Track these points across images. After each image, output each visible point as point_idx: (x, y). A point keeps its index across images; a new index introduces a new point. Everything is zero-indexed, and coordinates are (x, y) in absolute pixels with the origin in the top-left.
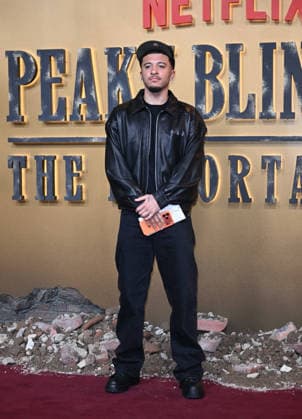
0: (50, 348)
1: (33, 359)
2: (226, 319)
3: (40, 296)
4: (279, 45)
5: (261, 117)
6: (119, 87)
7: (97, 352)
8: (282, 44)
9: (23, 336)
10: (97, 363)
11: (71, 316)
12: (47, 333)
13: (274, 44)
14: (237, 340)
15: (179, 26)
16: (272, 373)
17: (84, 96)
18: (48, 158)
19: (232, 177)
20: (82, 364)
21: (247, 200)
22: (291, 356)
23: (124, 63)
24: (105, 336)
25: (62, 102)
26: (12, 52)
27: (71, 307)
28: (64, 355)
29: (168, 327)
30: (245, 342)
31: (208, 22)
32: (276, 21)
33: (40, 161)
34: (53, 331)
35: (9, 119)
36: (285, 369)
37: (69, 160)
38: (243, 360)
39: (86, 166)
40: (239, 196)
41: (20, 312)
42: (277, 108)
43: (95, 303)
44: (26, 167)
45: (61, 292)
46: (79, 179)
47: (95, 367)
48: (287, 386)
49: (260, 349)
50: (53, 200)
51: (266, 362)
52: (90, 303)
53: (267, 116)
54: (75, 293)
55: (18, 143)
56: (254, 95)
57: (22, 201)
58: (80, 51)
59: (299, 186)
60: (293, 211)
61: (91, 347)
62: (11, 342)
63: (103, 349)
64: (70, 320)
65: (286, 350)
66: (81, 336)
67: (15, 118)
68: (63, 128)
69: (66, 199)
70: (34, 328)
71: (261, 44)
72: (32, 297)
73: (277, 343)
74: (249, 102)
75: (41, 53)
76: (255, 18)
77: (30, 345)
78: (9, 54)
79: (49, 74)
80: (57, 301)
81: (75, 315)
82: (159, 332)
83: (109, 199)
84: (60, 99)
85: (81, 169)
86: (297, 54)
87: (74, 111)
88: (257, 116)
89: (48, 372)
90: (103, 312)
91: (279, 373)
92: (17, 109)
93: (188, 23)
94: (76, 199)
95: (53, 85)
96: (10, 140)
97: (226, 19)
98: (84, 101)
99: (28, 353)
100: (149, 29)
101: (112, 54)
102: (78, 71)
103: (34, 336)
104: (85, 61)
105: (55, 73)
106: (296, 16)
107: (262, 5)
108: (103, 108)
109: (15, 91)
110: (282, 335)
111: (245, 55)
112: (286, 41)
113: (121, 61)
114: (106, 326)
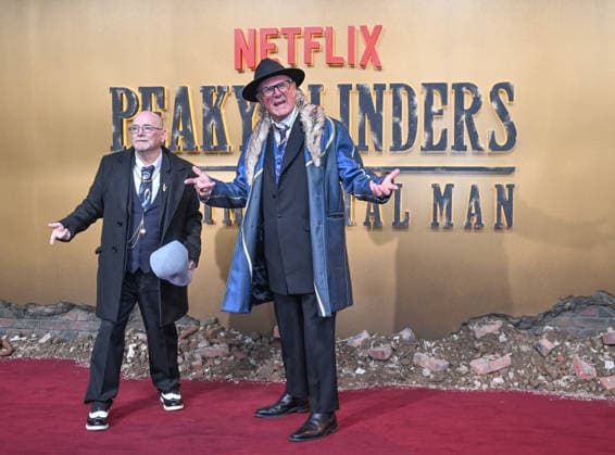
1: (133, 366)
4: (354, 86)
6: (213, 121)
7: (193, 359)
8: (358, 85)
13: (350, 86)
16: (349, 376)
17: (181, 129)
22: (365, 360)
23: (218, 100)
24: (200, 345)
26: (116, 89)
32: (352, 66)
35: (112, 149)
36: (360, 371)
43: (191, 315)
47: (190, 372)
48: (361, 386)
51: (343, 365)
58: (177, 89)
59: (372, 211)
60: (367, 232)
61: (187, 355)
63: (198, 356)
65: (360, 355)
67: (118, 148)
70: (135, 338)
71: (339, 86)
73: (353, 349)
75: (141, 89)
76: (334, 63)
77: (131, 353)
78: (113, 90)
82: (249, 340)
86: (370, 95)
87: (172, 143)
90: (198, 323)
91: (354, 375)
92: (120, 140)
97: (309, 64)
98: (181, 133)
99: (129, 361)
100: (241, 71)
101: (207, 92)
102: (176, 107)
103: (135, 345)
104: (183, 98)
105: (155, 108)
106: (369, 62)
107: (341, 51)
108: (198, 141)
109: (118, 123)
110: (357, 342)
111: (325, 94)
112: (360, 83)
113: (215, 98)
114: (200, 336)
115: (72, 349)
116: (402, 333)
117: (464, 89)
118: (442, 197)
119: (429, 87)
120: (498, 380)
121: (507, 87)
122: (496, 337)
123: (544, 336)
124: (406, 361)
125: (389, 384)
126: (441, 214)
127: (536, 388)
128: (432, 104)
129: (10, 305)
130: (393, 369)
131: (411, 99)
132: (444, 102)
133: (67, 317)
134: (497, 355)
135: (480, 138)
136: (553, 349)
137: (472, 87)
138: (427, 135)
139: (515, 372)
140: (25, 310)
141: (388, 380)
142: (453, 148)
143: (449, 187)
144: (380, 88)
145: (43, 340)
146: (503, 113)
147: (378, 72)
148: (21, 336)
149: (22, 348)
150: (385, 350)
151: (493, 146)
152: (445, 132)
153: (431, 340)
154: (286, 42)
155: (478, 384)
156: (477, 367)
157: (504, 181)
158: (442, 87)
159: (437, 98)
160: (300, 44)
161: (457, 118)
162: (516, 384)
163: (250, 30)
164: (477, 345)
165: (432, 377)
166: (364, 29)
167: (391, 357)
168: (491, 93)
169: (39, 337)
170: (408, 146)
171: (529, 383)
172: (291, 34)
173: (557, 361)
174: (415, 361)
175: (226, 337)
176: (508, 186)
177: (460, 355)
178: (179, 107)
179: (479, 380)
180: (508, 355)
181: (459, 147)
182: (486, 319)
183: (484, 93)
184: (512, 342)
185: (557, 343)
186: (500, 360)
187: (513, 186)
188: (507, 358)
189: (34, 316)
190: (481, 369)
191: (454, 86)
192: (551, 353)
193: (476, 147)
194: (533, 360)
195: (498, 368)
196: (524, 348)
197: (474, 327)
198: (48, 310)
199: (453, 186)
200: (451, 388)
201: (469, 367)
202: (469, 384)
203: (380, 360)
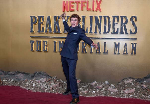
0: (39, 86)
1: (34, 88)
2: (80, 80)
3: (37, 73)
4: (94, 16)
5: (90, 33)
6: (57, 25)
7: (50, 87)
8: (95, 16)
9: (32, 83)
10: (50, 90)
11: (44, 79)
12: (38, 82)
14: (83, 85)
15: (71, 11)
17: (48, 27)
18: (39, 41)
19: (82, 46)
20: (46, 90)
21: (86, 52)
22: (95, 89)
23: (58, 19)
24: (52, 83)
25: (43, 28)
27: (44, 76)
28: (42, 88)
29: (67, 82)
30: (85, 85)
31: (78, 10)
32: (94, 11)
33: (37, 42)
34: (39, 82)
35: (30, 32)
36: (94, 92)
37: (44, 42)
38: (84, 90)
39: (48, 43)
40: (84, 51)
41: (32, 77)
42: (93, 31)
43: (50, 76)
44: (34, 43)
45: (42, 73)
46: (47, 46)
47: (49, 91)
48: (94, 96)
49: (88, 87)
50: (40, 51)
51: (89, 90)
52: (48, 76)
53: (91, 33)
54: (45, 73)
55: (33, 37)
56: (88, 28)
57: (33, 51)
58: (48, 16)
59: (98, 49)
60: (96, 55)
61: (48, 86)
62: (29, 84)
63: (51, 86)
64: (44, 80)
65: (94, 87)
66: (46, 83)
67: (32, 32)
68: (43, 34)
69: (43, 51)
70: (35, 81)
71: (90, 16)
72: (35, 74)
73: (92, 86)
74: (87, 29)
75: (38, 16)
76: (89, 10)
77: (34, 85)
78: (31, 17)
79: (40, 21)
80: (41, 75)
81: (45, 78)
83: (54, 51)
84: (43, 27)
85: (47, 44)
86: (98, 18)
87: (46, 30)
88: (89, 33)
89: (38, 92)
90: (52, 78)
91: (92, 93)
92: (32, 29)
93: (73, 10)
94: (46, 51)
95: (41, 24)
96: (31, 37)
97: (82, 10)
98: (48, 28)
99: (33, 87)
101: (55, 17)
102: (47, 21)
103: (35, 83)
104: (49, 19)
105: (42, 21)
106: (98, 10)
107: (90, 7)
108: (53, 30)
109: (32, 25)
110: (93, 84)
111: (86, 18)
112: (96, 15)
113: (57, 19)
114: (52, 81)
115: (19, 84)
116: (105, 82)
117: (123, 17)
118: (117, 46)
119: (114, 17)
120: (131, 95)
121: (135, 17)
122: (131, 84)
123: (144, 84)
124: (106, 90)
125: (102, 96)
126: (117, 50)
127: (142, 98)
128: (115, 21)
129: (3, 71)
130: (103, 92)
131: (109, 20)
132: (118, 21)
133: (18, 75)
134: (131, 89)
135: (127, 30)
136: (146, 88)
137: (125, 17)
138: (113, 29)
139: (136, 94)
140: (7, 73)
141: (102, 94)
142: (120, 33)
143: (119, 43)
144: (101, 17)
145: (11, 81)
146: (134, 24)
147: (100, 13)
148: (6, 80)
149: (6, 83)
150: (101, 86)
151: (131, 33)
152: (118, 29)
153: (113, 84)
154: (76, 4)
155: (126, 96)
156: (126, 92)
157: (134, 42)
158: (117, 17)
159: (116, 20)
160: (80, 5)
161: (121, 25)
162: (136, 97)
163: (67, 1)
164: (125, 86)
165: (113, 94)
166: (97, 1)
167: (102, 88)
168: (131, 18)
169: (11, 80)
170: (108, 32)
171: (140, 97)
172: (78, 2)
173: (147, 91)
174: (109, 89)
175: (59, 82)
176: (135, 43)
177: (121, 88)
178: (48, 21)
179: (126, 95)
180: (134, 89)
181: (122, 33)
182: (128, 79)
183: (129, 19)
184: (135, 85)
185: (147, 86)
186: (132, 90)
187: (136, 43)
188: (134, 90)
189: (9, 75)
190: (127, 92)
191: (121, 17)
192: (146, 89)
193: (126, 33)
194: (141, 90)
195: (131, 92)
196: (138, 87)
197: (125, 81)
198: (13, 73)
199: (120, 43)
200: (118, 97)
201: (123, 92)
202: (123, 96)
203: (99, 89)
